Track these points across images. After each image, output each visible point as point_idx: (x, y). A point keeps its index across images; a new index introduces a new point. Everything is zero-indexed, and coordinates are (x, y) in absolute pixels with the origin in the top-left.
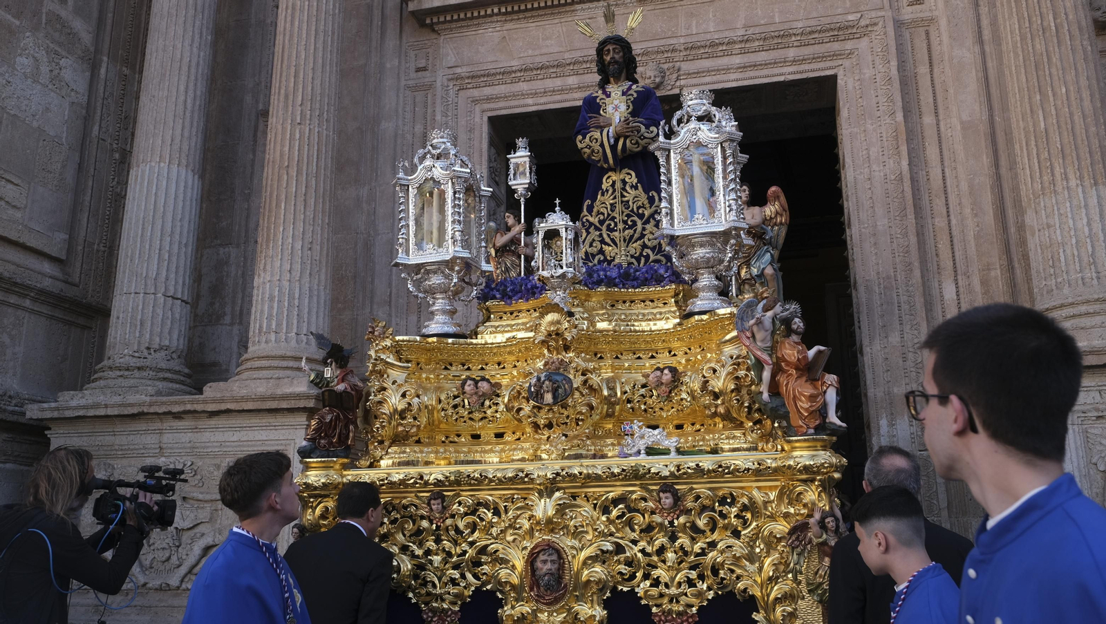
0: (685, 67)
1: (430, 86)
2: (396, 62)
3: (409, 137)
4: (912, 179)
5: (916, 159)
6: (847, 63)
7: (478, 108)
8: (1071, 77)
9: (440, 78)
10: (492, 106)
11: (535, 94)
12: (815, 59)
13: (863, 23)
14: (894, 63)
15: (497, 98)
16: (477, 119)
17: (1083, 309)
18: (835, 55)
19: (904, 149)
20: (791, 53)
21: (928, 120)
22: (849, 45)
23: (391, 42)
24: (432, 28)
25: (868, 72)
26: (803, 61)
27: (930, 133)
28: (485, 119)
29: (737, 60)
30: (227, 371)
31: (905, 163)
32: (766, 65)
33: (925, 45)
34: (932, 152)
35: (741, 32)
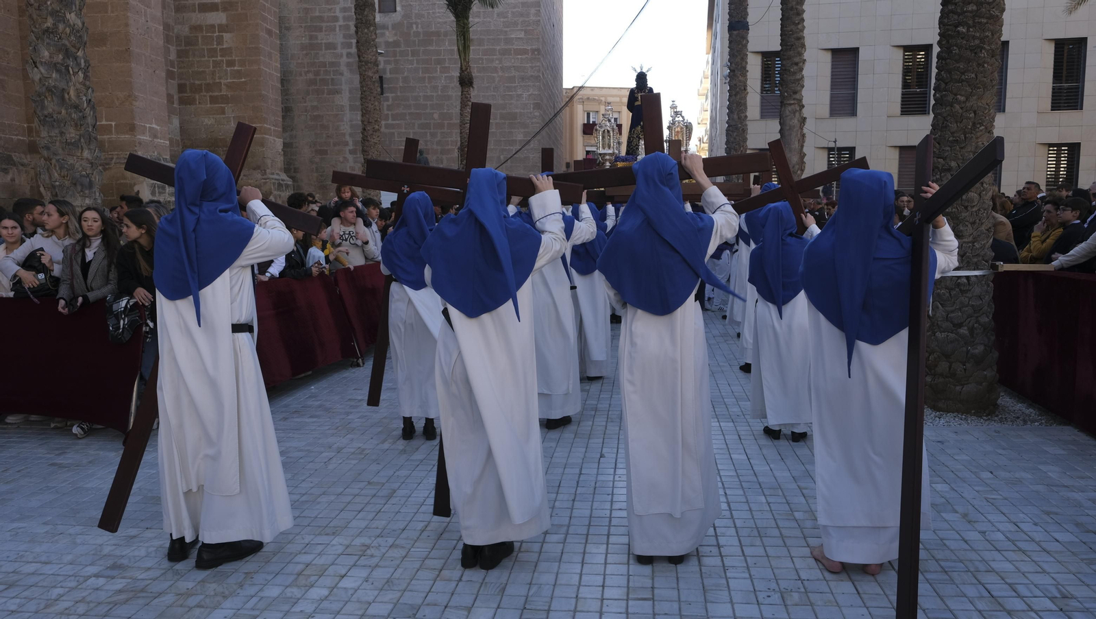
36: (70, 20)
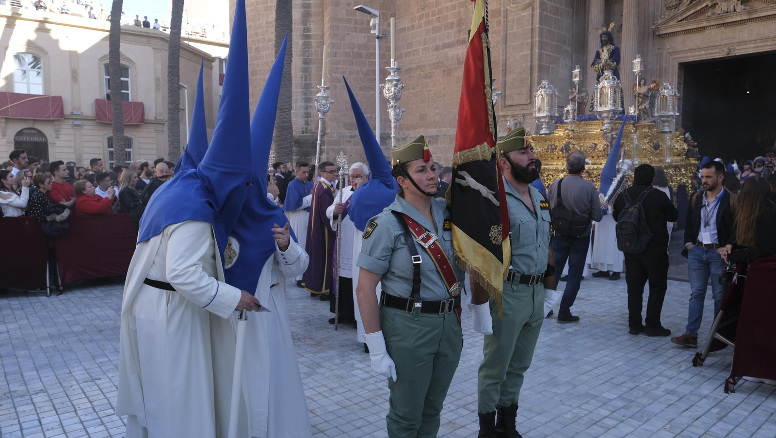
0: (737, 48)
1: (662, 54)
2: (652, 48)
7: (675, 61)
9: (665, 53)
10: (679, 60)
11: (692, 56)
15: (681, 58)
16: (675, 64)
20: (769, 43)
24: (662, 37)
26: (773, 45)
28: (677, 63)
29: (753, 45)
32: (761, 47)
35: (754, 38)
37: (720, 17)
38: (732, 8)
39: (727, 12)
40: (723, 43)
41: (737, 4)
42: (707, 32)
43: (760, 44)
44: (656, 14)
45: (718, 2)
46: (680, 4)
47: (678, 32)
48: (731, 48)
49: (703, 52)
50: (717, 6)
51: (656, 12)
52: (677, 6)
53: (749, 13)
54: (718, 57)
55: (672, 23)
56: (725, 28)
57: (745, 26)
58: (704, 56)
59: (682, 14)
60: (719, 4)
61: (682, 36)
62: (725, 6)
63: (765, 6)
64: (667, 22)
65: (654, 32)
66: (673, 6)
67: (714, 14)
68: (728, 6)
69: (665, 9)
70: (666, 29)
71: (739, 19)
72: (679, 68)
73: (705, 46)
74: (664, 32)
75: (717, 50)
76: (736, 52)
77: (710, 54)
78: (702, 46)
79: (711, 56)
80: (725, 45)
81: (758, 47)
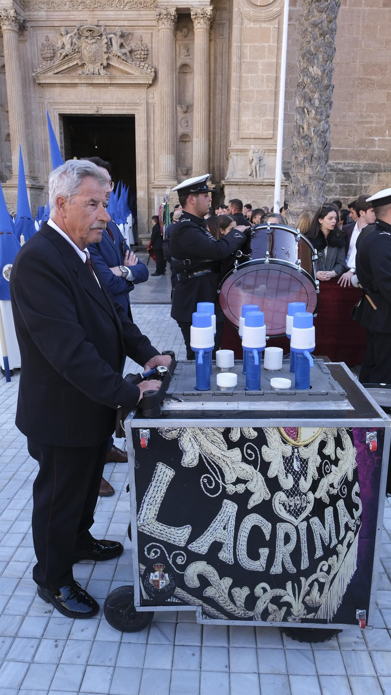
0: (103, 107)
1: (43, 103)
2: (34, 95)
3: (39, 116)
4: (147, 141)
5: (148, 137)
6: (137, 111)
7: (56, 111)
8: (166, 133)
9: (46, 102)
10: (59, 111)
11: (69, 109)
12: (130, 110)
13: (141, 103)
14: (146, 114)
15: (60, 109)
16: (56, 114)
17: (163, 177)
18: (135, 109)
19: (146, 135)
20: (126, 107)
21: (152, 128)
22: (138, 107)
23: (32, 89)
24: (42, 86)
25: (141, 115)
26: (128, 110)
27: (152, 131)
28: (58, 114)
29: (114, 107)
30: (3, 173)
31: (146, 138)
33: (153, 109)
34: (152, 136)
36: (313, 73)
37: (89, 77)
38: (97, 71)
39: (94, 74)
40: (93, 101)
41: (101, 68)
42: (79, 88)
43: (119, 107)
44: (34, 61)
45: (86, 63)
46: (54, 57)
47: (56, 84)
48: (99, 107)
49: (78, 107)
50: (85, 67)
51: (33, 60)
52: (52, 58)
53: (110, 78)
54: (90, 113)
55: (50, 74)
56: (93, 88)
57: (108, 89)
58: (79, 111)
59: (57, 67)
60: (87, 64)
61: (59, 89)
62: (91, 68)
63: (121, 75)
64: (45, 72)
65: (34, 80)
66: (48, 58)
67: (83, 73)
68: (94, 68)
69: (41, 59)
70: (45, 78)
71: (103, 82)
72: (60, 119)
73: (78, 101)
74: (43, 82)
75: (89, 107)
76: (102, 111)
77: (83, 109)
78: (77, 101)
79: (84, 111)
80: (94, 103)
81: (118, 109)
